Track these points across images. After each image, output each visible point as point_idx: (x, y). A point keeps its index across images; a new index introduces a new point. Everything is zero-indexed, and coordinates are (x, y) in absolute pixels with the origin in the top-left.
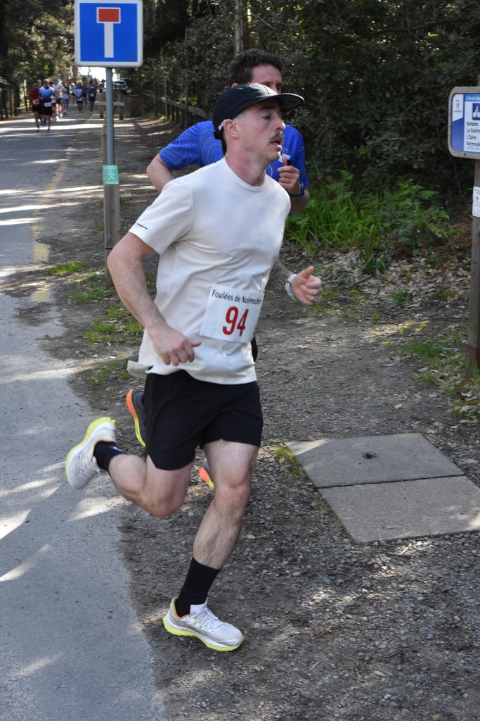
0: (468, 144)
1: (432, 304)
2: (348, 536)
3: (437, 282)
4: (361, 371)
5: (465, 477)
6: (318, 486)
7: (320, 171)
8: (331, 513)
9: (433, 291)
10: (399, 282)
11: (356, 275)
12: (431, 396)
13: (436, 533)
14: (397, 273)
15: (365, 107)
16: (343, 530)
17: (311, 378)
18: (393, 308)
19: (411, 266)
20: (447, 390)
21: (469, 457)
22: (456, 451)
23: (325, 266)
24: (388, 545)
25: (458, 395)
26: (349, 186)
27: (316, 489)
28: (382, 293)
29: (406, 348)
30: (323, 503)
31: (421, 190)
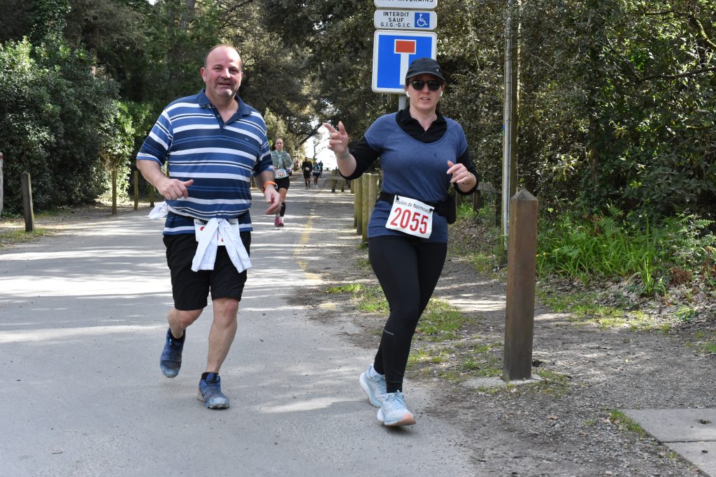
6: (661, 441)
8: (681, 460)
11: (634, 299)
14: (677, 296)
16: (700, 472)
18: (680, 324)
19: (691, 290)
23: (600, 294)
26: (617, 223)
27: (660, 443)
28: (664, 313)
29: (707, 348)
30: (671, 453)
31: (697, 219)
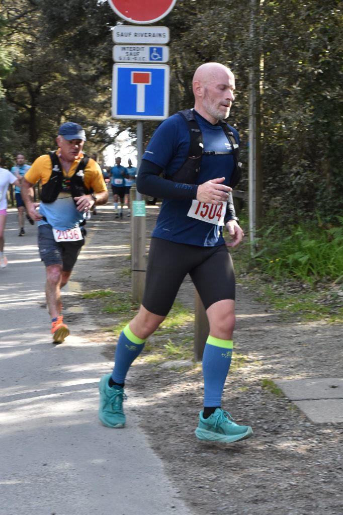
2: (309, 421)
7: (322, 220)
8: (299, 411)
23: (322, 294)
24: (338, 425)
27: (290, 401)
30: (294, 407)
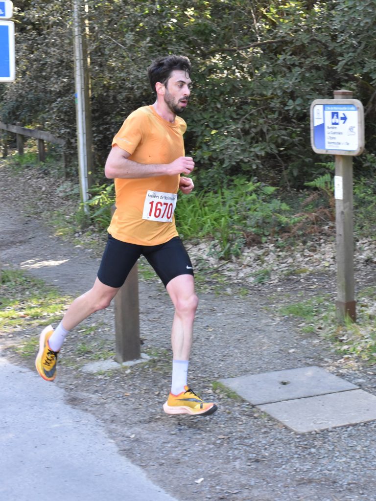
0: (329, 143)
1: (289, 280)
2: (292, 431)
3: (288, 262)
4: (252, 330)
5: (361, 390)
6: (254, 403)
9: (287, 270)
10: (254, 265)
11: (213, 262)
12: (315, 342)
13: (354, 422)
14: (251, 258)
15: (199, 116)
16: (286, 428)
17: (211, 338)
18: (256, 285)
19: (263, 251)
20: (326, 337)
21: (358, 378)
22: (347, 375)
24: (323, 433)
25: (336, 339)
27: (253, 406)
28: (242, 275)
29: (281, 311)
30: (263, 414)
31: (264, 186)
